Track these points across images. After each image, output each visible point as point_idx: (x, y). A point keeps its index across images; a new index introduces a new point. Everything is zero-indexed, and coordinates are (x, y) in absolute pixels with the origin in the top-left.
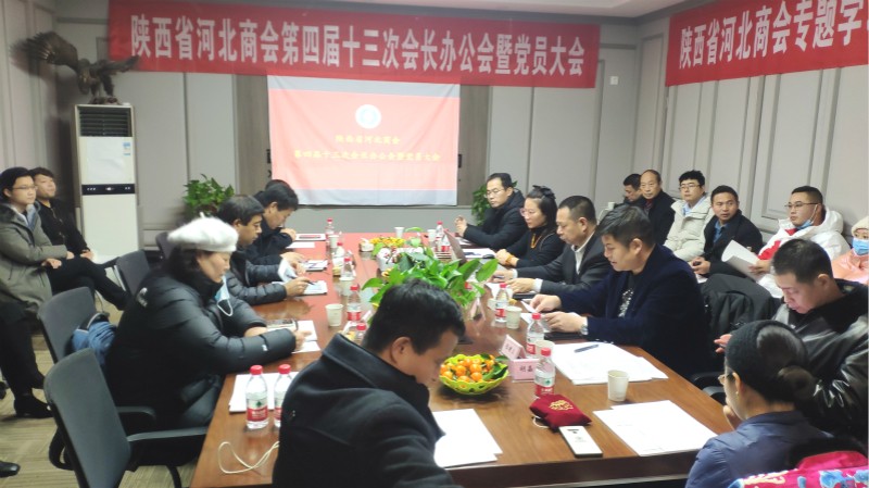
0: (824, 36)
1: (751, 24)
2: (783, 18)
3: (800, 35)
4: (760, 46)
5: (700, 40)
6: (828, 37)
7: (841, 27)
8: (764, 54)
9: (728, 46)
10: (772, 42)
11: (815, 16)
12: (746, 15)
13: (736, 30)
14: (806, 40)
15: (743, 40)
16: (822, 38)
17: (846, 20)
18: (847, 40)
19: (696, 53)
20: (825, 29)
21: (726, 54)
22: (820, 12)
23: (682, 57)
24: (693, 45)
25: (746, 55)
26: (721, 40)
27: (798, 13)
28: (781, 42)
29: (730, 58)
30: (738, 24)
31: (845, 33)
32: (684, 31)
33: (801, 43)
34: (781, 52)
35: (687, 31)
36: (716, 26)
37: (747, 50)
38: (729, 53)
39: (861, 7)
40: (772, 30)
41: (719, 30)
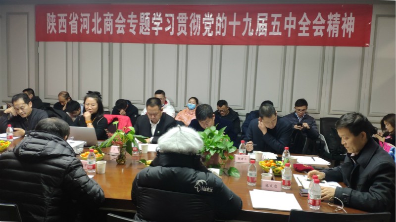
0: (145, 30)
1: (100, 19)
2: (120, 19)
3: (132, 28)
4: (108, 30)
5: (62, 21)
7: (153, 28)
8: (111, 33)
9: (86, 26)
10: (115, 29)
11: (139, 22)
12: (96, 14)
13: (91, 20)
15: (96, 25)
17: (155, 26)
18: (157, 34)
19: (60, 27)
21: (84, 30)
22: (141, 20)
23: (49, 28)
24: (57, 22)
25: (99, 32)
26: (80, 23)
27: (130, 19)
28: (121, 30)
29: (88, 32)
30: (92, 17)
31: (155, 31)
32: (48, 14)
33: (133, 31)
34: (122, 34)
35: (51, 14)
36: (75, 16)
37: (99, 30)
38: (87, 30)
39: (162, 22)
40: (114, 23)
41: (78, 18)
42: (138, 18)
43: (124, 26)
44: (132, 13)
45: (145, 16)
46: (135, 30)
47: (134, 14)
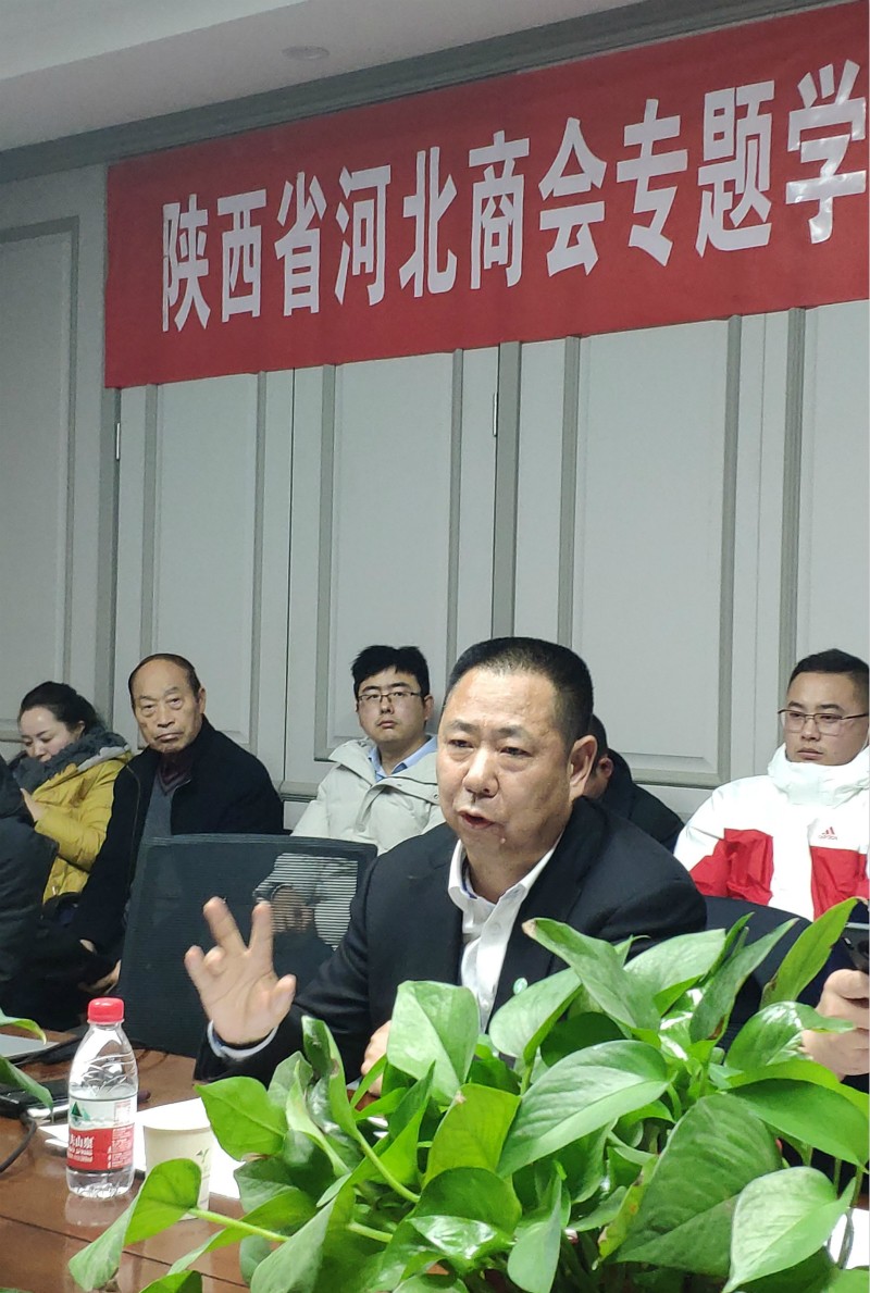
0: (738, 216)
1: (450, 189)
2: (573, 167)
3: (646, 218)
4: (495, 255)
5: (243, 237)
6: (752, 218)
7: (798, 191)
8: (514, 276)
9: (365, 254)
10: (538, 243)
11: (696, 160)
12: (429, 161)
13: (394, 207)
15: (427, 237)
16: (728, 224)
17: (812, 170)
18: (820, 231)
19: (229, 280)
20: (737, 199)
21: (360, 282)
22: (711, 149)
23: (170, 294)
24: (213, 253)
25: (442, 282)
26: (332, 239)
27: (635, 151)
28: (573, 241)
29: (376, 293)
30: (402, 185)
31: (811, 208)
32: (171, 210)
33: (652, 242)
34: (580, 268)
35: (184, 209)
36: (307, 194)
37: (442, 267)
38: (372, 278)
39: (859, 133)
40: (534, 204)
41: (322, 206)
42: (690, 137)
43: (596, 211)
44: (652, 105)
45: (741, 112)
46: (665, 232)
47: (662, 114)
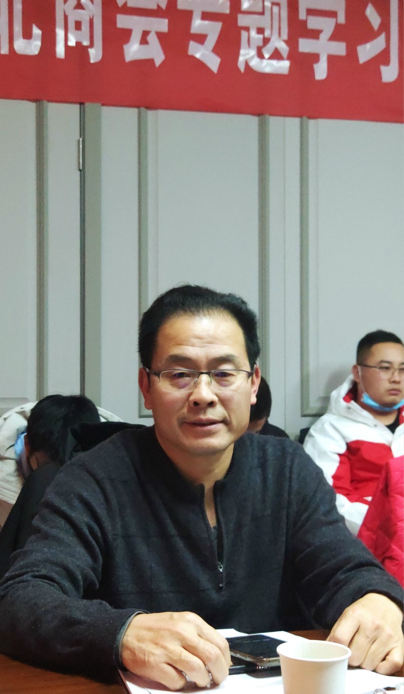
0: (266, 51)
3: (201, 39)
4: (77, 36)
6: (276, 55)
7: (305, 46)
8: (95, 55)
11: (236, 8)
14: (216, 50)
15: (11, 9)
16: (260, 55)
17: (315, 34)
18: (321, 71)
20: (266, 41)
22: (247, 4)
28: (144, 41)
31: (315, 58)
33: (205, 55)
34: (151, 62)
37: (27, 35)
39: (342, 19)
40: (111, 7)
43: (163, 25)
